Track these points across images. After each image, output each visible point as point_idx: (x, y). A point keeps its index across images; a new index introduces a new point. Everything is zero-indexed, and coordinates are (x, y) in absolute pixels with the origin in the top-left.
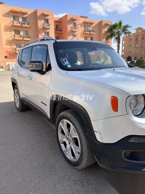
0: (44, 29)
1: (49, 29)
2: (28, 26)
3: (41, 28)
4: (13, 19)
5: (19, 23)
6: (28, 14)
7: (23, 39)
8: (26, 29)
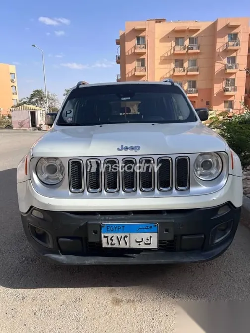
0: (227, 51)
1: (236, 50)
2: (199, 51)
3: (221, 50)
4: (174, 43)
5: (184, 49)
6: (200, 31)
7: (186, 74)
8: (194, 57)
